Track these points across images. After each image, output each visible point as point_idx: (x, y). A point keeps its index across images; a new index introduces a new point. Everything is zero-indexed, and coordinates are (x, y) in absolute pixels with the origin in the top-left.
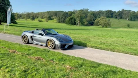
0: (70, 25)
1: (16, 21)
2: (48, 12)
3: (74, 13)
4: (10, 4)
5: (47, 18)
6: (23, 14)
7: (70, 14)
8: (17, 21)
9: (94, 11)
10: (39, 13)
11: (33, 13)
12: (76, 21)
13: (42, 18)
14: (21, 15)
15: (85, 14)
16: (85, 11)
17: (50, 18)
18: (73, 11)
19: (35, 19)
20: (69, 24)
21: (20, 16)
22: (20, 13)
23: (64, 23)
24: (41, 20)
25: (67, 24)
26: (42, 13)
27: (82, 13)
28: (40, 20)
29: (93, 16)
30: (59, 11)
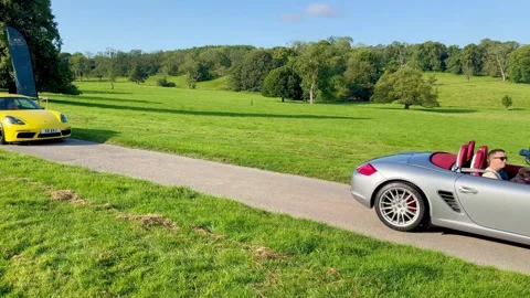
0: (280, 99)
1: (73, 83)
2: (197, 51)
3: (295, 55)
4: (54, 20)
5: (192, 73)
6: (100, 58)
7: (279, 57)
8: (79, 84)
9: (371, 47)
10: (161, 53)
11: (138, 53)
12: (301, 85)
13: (174, 71)
14: (92, 61)
15: (337, 58)
16: (336, 46)
17: (204, 74)
18: (290, 46)
19: (146, 76)
20: (276, 96)
21: (91, 67)
22: (89, 53)
23: (256, 90)
24: (171, 80)
25: (266, 94)
26: (171, 54)
27: (327, 52)
28: (165, 81)
29: (366, 64)
30: (238, 48)
